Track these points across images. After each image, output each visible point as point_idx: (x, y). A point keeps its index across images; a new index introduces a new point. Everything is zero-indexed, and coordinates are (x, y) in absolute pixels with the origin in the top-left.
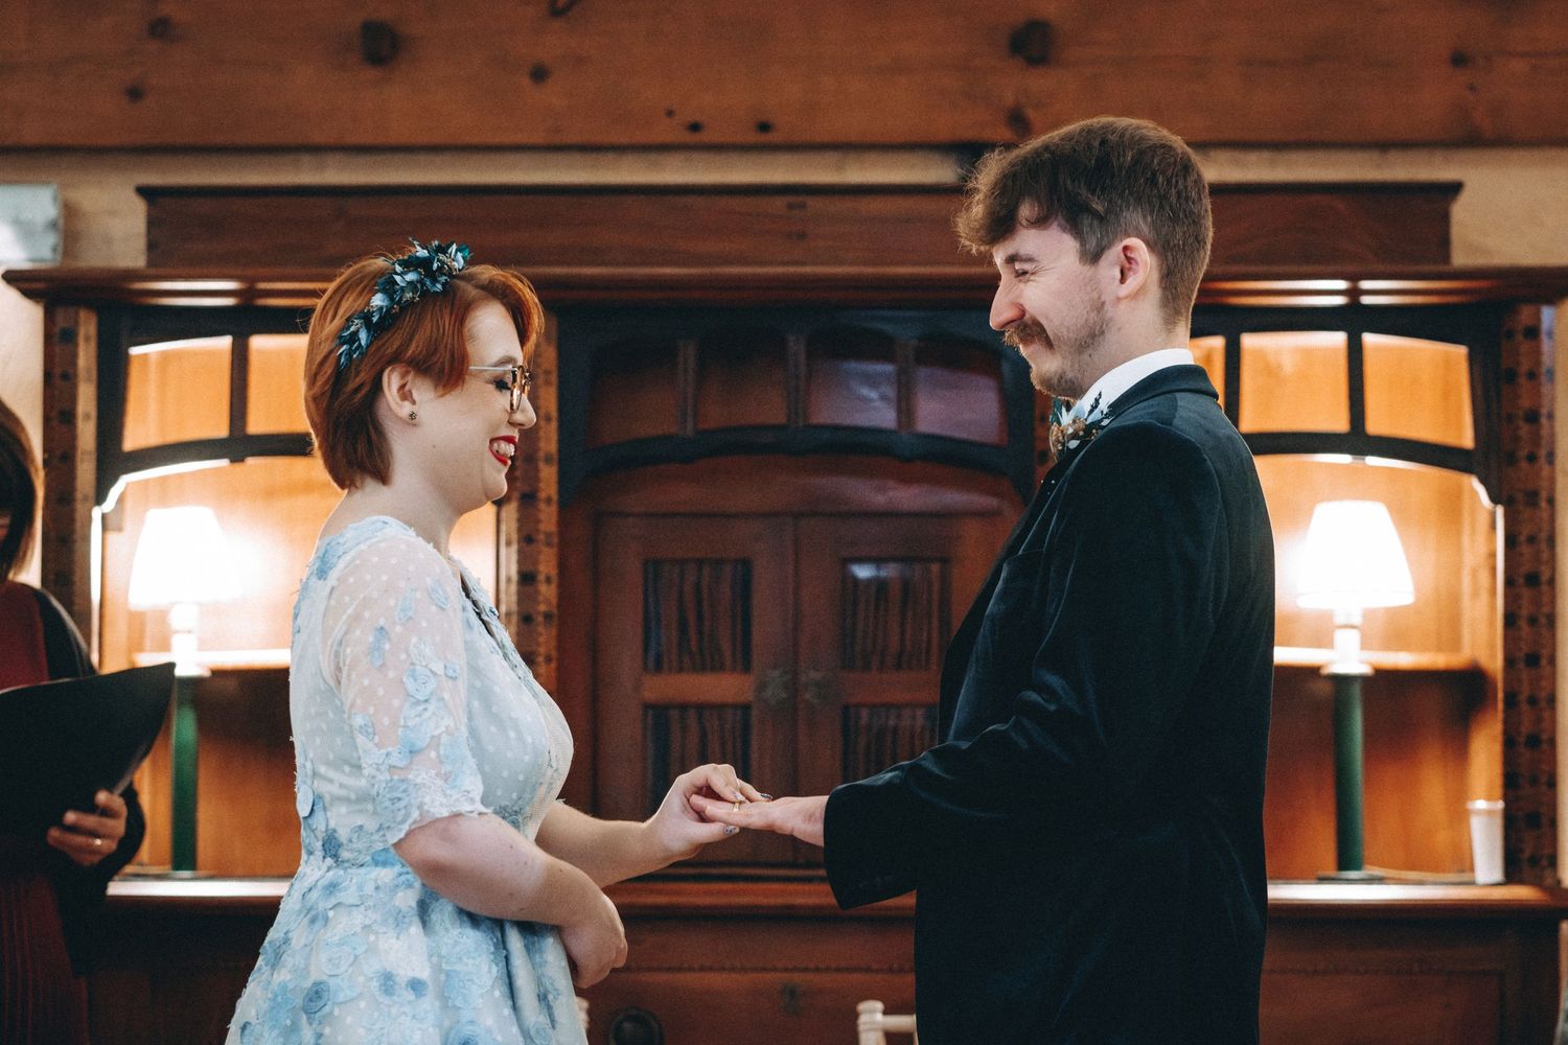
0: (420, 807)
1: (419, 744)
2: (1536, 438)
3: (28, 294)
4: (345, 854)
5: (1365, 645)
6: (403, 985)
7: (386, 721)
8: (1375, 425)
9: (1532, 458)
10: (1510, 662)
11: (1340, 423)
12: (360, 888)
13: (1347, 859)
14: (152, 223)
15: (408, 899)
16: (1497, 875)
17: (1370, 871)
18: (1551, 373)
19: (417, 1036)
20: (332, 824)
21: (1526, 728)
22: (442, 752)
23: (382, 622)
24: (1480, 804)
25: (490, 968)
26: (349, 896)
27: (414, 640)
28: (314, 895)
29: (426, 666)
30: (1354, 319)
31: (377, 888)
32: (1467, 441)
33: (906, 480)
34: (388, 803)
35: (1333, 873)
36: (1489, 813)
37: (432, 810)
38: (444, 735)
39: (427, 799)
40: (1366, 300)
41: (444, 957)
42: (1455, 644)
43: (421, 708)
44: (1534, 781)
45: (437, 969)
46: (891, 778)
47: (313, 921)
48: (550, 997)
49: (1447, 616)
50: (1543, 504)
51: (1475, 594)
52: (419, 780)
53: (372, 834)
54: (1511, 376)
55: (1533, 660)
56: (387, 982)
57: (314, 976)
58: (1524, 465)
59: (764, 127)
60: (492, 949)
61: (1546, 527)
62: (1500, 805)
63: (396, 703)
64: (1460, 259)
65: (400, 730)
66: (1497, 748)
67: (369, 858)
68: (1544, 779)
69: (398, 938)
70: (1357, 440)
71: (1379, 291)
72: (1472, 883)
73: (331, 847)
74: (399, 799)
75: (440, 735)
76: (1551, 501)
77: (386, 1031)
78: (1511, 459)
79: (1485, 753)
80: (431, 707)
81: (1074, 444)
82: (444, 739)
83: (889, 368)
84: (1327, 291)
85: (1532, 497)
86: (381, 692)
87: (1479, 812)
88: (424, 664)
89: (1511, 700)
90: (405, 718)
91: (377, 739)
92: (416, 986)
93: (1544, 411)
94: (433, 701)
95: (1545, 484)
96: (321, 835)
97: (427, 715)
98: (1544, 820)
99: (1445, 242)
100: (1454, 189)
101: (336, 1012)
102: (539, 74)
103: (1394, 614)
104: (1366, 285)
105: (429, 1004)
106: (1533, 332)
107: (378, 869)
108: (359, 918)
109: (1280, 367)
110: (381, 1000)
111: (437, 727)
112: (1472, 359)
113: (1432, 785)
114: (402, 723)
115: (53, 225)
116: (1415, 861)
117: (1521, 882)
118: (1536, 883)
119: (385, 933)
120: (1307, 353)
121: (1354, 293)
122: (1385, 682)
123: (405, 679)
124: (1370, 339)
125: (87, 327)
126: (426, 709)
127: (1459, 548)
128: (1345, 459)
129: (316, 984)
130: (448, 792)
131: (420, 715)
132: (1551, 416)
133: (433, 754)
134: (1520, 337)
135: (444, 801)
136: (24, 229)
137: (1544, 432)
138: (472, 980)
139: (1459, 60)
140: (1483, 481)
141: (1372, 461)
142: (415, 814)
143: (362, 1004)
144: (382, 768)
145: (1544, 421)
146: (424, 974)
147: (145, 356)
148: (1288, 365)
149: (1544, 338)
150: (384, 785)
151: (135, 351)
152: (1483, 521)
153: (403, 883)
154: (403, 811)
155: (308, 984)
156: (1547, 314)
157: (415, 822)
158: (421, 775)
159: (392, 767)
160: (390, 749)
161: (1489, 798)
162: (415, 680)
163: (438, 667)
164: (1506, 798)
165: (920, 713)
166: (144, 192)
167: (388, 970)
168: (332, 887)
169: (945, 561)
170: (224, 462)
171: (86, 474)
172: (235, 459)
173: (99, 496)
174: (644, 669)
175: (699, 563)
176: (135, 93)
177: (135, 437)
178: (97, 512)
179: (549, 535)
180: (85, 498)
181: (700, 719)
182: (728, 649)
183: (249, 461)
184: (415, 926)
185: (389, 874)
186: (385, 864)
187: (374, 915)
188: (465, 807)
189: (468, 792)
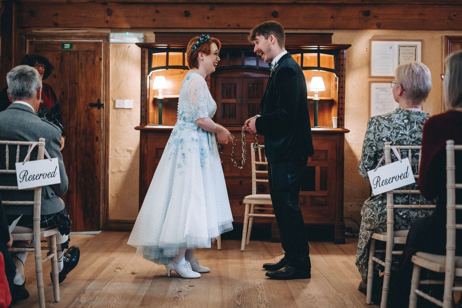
1: (200, 107)
2: (343, 68)
3: (139, 46)
4: (186, 121)
5: (318, 96)
7: (195, 103)
8: (321, 66)
9: (342, 71)
10: (339, 98)
11: (316, 66)
12: (189, 126)
13: (316, 125)
14: (156, 37)
15: (196, 128)
16: (336, 127)
17: (318, 126)
18: (345, 59)
19: (196, 147)
20: (185, 116)
21: (341, 107)
23: (196, 88)
24: (334, 117)
25: (206, 139)
26: (187, 126)
27: (201, 92)
28: (181, 126)
29: (202, 96)
30: (319, 51)
31: (191, 126)
32: (333, 67)
33: (257, 73)
34: (194, 115)
35: (314, 127)
36: (335, 119)
40: (320, 49)
41: (200, 137)
42: (330, 96)
44: (342, 114)
47: (181, 130)
48: (213, 144)
49: (329, 92)
50: (344, 77)
51: (333, 90)
52: (199, 112)
53: (191, 118)
54: (340, 59)
55: (342, 98)
56: (193, 139)
57: (181, 137)
58: (341, 71)
59: (238, 26)
60: (206, 136)
61: (344, 80)
62: (337, 118)
63: (197, 101)
64: (333, 43)
65: (197, 105)
66: (336, 111)
67: (190, 121)
68: (343, 114)
70: (319, 68)
71: (322, 47)
72: (333, 128)
73: (184, 119)
75: (203, 106)
76: (345, 77)
77: (192, 146)
78: (339, 71)
79: (334, 111)
83: (255, 58)
84: (315, 47)
85: (342, 76)
86: (195, 99)
87: (334, 119)
89: (339, 103)
90: (198, 103)
91: (194, 105)
92: (196, 140)
93: (344, 64)
94: (202, 101)
95: (344, 74)
96: (183, 117)
98: (343, 120)
99: (331, 42)
100: (332, 34)
101: (185, 143)
102: (208, 18)
103: (322, 92)
104: (320, 47)
105: (198, 143)
106: (343, 53)
108: (188, 130)
109: (307, 59)
112: (334, 57)
113: (327, 115)
115: (143, 38)
116: (324, 125)
117: (339, 128)
118: (342, 128)
120: (311, 57)
121: (319, 48)
122: (321, 101)
123: (199, 97)
124: (321, 55)
125: (147, 51)
127: (331, 83)
128: (317, 70)
129: (182, 139)
130: (203, 114)
131: (200, 103)
132: (345, 65)
133: (202, 109)
134: (341, 54)
135: (203, 116)
136: (139, 39)
137: (344, 67)
138: (203, 140)
139: (332, 17)
140: (335, 74)
141: (321, 71)
143: (189, 142)
144: (194, 110)
145: (344, 65)
146: (198, 139)
147: (155, 55)
148: (309, 59)
149: (344, 54)
150: (194, 112)
151: (153, 54)
152: (334, 79)
156: (345, 51)
157: (198, 118)
159: (196, 110)
160: (196, 107)
164: (338, 117)
165: (259, 105)
166: (155, 33)
168: (184, 125)
169: (262, 84)
170: (165, 69)
171: (147, 71)
172: (167, 69)
173: (149, 74)
174: (222, 98)
175: (229, 84)
176: (154, 20)
177: (153, 66)
178: (148, 77)
179: (209, 80)
180: (147, 74)
181: (229, 105)
182: (233, 96)
183: (169, 69)
184: (197, 132)
185: (193, 124)
186: (192, 123)
187: (191, 130)
188: (205, 117)
189: (206, 115)
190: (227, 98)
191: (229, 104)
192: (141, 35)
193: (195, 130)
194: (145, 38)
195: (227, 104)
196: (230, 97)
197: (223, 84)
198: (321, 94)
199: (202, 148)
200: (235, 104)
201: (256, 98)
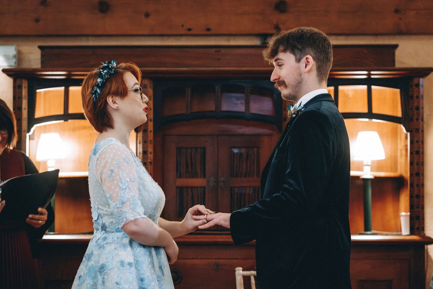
0: (126, 218)
1: (125, 201)
2: (418, 114)
3: (9, 75)
4: (108, 230)
5: (372, 170)
6: (127, 264)
7: (115, 195)
8: (375, 111)
9: (417, 120)
10: (411, 175)
11: (365, 110)
12: (113, 238)
13: (367, 229)
14: (42, 56)
15: (126, 241)
16: (408, 233)
17: (373, 231)
18: (422, 96)
19: (131, 278)
20: (104, 222)
21: (416, 193)
22: (131, 202)
23: (112, 168)
24: (403, 214)
25: (148, 259)
26: (110, 240)
27: (121, 172)
28: (100, 241)
30: (369, 82)
31: (118, 238)
32: (399, 114)
33: (247, 125)
34: (117, 217)
35: (363, 232)
36: (406, 216)
37: (129, 219)
38: (131, 198)
39: (128, 216)
40: (373, 77)
41: (136, 256)
42: (396, 170)
44: (418, 207)
45: (135, 259)
46: (248, 209)
47: (100, 248)
48: (163, 267)
49: (393, 161)
50: (421, 132)
51: (401, 156)
52: (125, 211)
53: (115, 224)
54: (412, 97)
55: (418, 174)
56: (122, 263)
57: (101, 262)
58: (415, 121)
59: (208, 30)
60: (149, 254)
61: (421, 138)
62: (409, 214)
63: (117, 190)
64: (398, 65)
65: (119, 197)
66: (408, 198)
67: (114, 230)
68: (421, 206)
69: (124, 251)
70: (370, 115)
71: (376, 74)
72: (401, 235)
73: (104, 228)
74: (121, 216)
75: (130, 198)
76: (423, 131)
77: (122, 277)
78: (412, 120)
79: (404, 200)
80: (127, 191)
81: (294, 116)
82: (131, 199)
83: (243, 95)
84: (362, 74)
85: (417, 130)
86: (113, 187)
87: (403, 216)
88: (124, 179)
89: (412, 185)
90: (120, 194)
91: (113, 200)
92: (130, 264)
93: (421, 107)
94: (127, 188)
95: (421, 126)
96: (101, 225)
97: (126, 192)
98: (421, 218)
99: (393, 61)
100: (396, 46)
101: (108, 272)
102: (147, 15)
103: (379, 162)
104: (372, 72)
105: (133, 269)
106: (418, 85)
108: (113, 246)
109: (348, 95)
110: (121, 268)
111: (129, 196)
112: (401, 92)
113: (390, 209)
114: (119, 195)
115: (15, 56)
116: (385, 229)
117: (415, 234)
118: (418, 235)
119: (121, 250)
120: (356, 91)
121: (369, 75)
122: (377, 180)
123: (119, 183)
124: (373, 87)
125: (25, 85)
126: (125, 191)
127: (397, 144)
128: (367, 120)
129: (102, 264)
130: (133, 213)
131: (124, 193)
132: (423, 108)
133: (128, 203)
134: (414, 87)
135: (132, 215)
136: (7, 57)
137: (421, 112)
138: (143, 263)
139: (397, 11)
140: (404, 126)
141: (374, 120)
142: (125, 220)
144: (115, 208)
145: (421, 109)
146: (132, 261)
147: (40, 92)
148: (351, 94)
149: (421, 87)
150: (116, 212)
151: (38, 91)
152: (403, 136)
153: (124, 236)
154: (122, 219)
155: (100, 264)
156: (421, 80)
157: (125, 222)
158: (125, 209)
159: (118, 208)
160: (117, 203)
161: (405, 212)
162: (122, 183)
163: (128, 179)
164: (410, 212)
166: (40, 47)
167: (122, 260)
168: (105, 239)
169: (258, 148)
170: (62, 121)
171: (25, 123)
172: (66, 120)
173: (29, 131)
174: (177, 177)
175: (191, 148)
176: (37, 20)
177: (38, 114)
178: (28, 135)
179: (151, 141)
180: (25, 131)
181: (192, 191)
182: (199, 172)
183: (70, 121)
184: (129, 248)
185: (120, 234)
186: (119, 232)
187: (118, 246)
188: (138, 217)
189: (139, 213)
190: (186, 177)
191: (192, 188)
192: (11, 50)
193: (124, 246)
194: (19, 57)
195: (187, 187)
196: (194, 175)
197: (179, 150)
198: (378, 166)
199: (142, 276)
200: (204, 187)
201: (245, 176)
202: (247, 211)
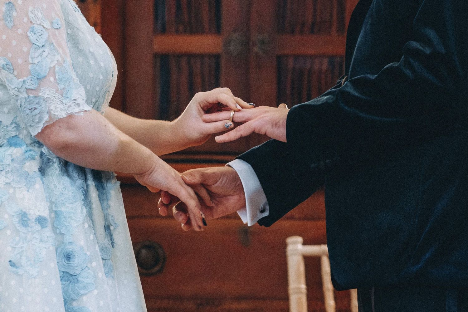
0: (49, 112)
1: (43, 74)
6: (34, 220)
7: (20, 61)
15: (33, 166)
19: (44, 252)
22: (57, 77)
25: (82, 209)
27: (31, 8)
29: (40, 24)
31: (12, 160)
34: (28, 111)
37: (56, 114)
38: (57, 66)
39: (52, 107)
41: (54, 203)
43: (41, 50)
45: (51, 210)
46: (327, 99)
52: (46, 96)
53: (7, 126)
56: (24, 218)
60: (83, 197)
63: (25, 49)
65: (30, 66)
67: (5, 141)
69: (28, 191)
74: (35, 109)
75: (54, 67)
77: (24, 249)
80: (47, 50)
82: (57, 69)
86: (14, 43)
88: (39, 23)
90: (32, 58)
91: (16, 73)
92: (41, 221)
94: (47, 45)
97: (45, 54)
105: (48, 232)
107: (12, 148)
110: (20, 230)
111: (52, 62)
114: (30, 61)
119: (19, 188)
123: (29, 34)
126: (44, 51)
130: (64, 101)
131: (41, 55)
133: (52, 79)
135: (62, 107)
138: (71, 217)
142: (46, 118)
143: (9, 232)
144: (21, 90)
146: (45, 213)
150: (24, 100)
153: (29, 157)
154: (38, 116)
157: (46, 122)
158: (46, 92)
159: (28, 90)
160: (25, 78)
162: (35, 34)
163: (47, 25)
167: (24, 211)
174: (155, 32)
181: (189, 63)
185: (18, 152)
186: (16, 145)
188: (75, 110)
189: (75, 100)
190: (177, 32)
191: (190, 56)
195: (180, 56)
196: (194, 28)
199: (69, 248)
200: (217, 57)
201: (312, 32)
202: (326, 104)
